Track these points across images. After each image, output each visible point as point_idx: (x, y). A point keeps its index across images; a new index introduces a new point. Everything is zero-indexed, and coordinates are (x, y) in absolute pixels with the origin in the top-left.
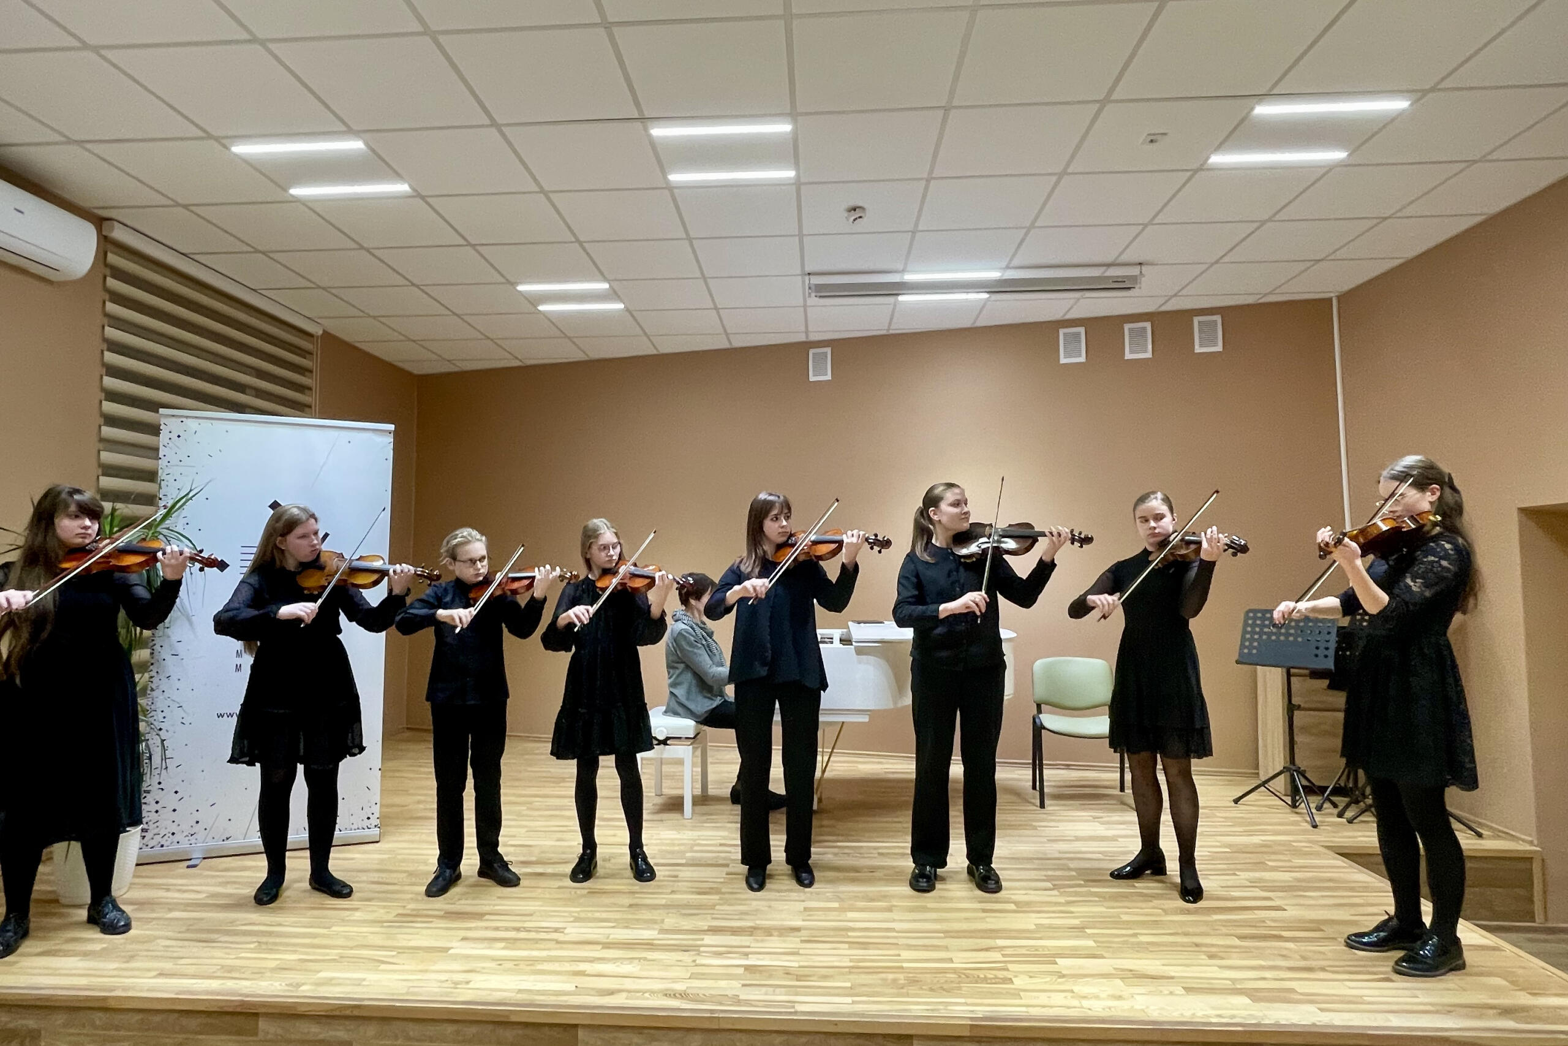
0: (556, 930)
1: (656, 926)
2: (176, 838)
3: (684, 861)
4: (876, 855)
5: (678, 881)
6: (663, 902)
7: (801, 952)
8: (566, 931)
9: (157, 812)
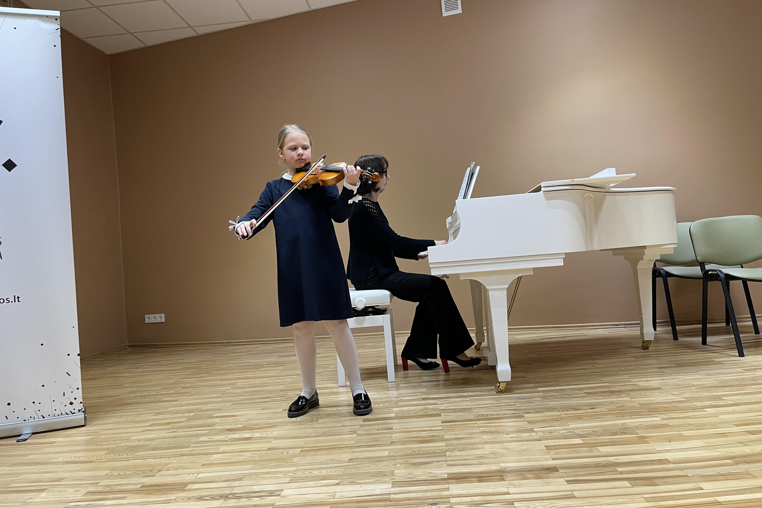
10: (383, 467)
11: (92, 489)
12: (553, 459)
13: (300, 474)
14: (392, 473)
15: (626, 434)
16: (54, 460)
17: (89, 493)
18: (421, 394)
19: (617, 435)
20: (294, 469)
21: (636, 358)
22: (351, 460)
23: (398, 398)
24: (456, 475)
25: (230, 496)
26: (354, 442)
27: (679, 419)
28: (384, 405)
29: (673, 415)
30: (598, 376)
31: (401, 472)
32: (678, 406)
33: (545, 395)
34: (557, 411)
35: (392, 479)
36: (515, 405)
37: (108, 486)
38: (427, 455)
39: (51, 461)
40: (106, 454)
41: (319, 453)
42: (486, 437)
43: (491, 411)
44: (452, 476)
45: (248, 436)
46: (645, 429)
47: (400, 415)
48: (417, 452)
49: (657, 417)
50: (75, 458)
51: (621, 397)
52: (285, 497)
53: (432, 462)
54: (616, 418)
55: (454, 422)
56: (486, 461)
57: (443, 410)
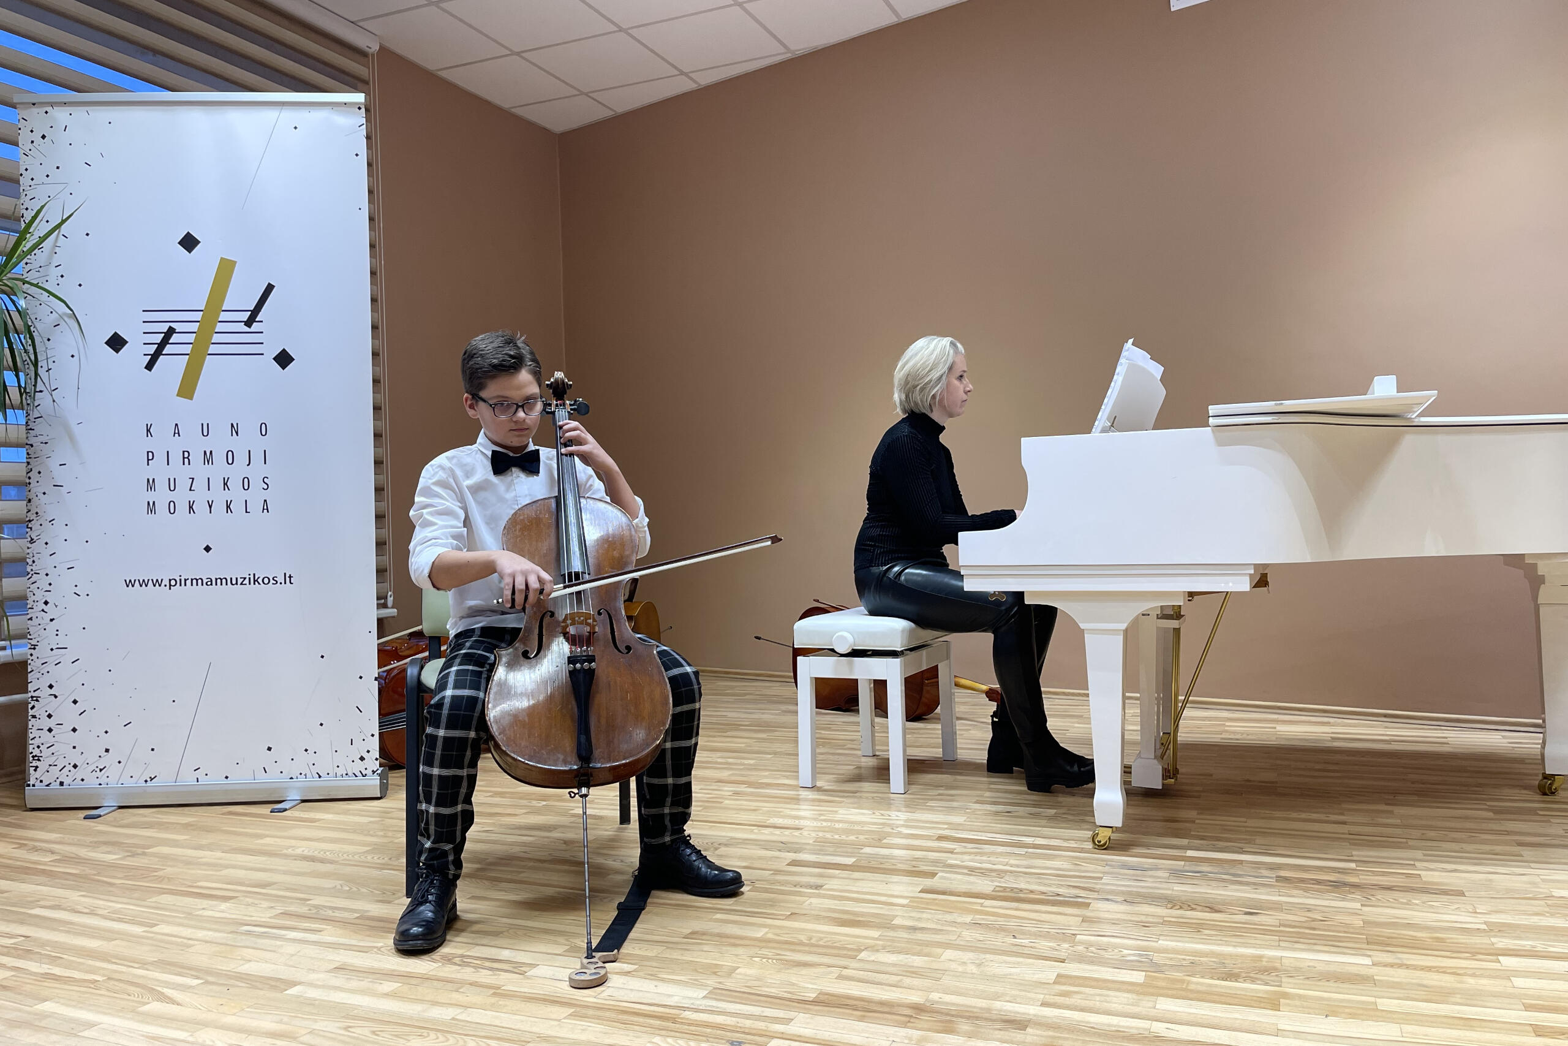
0: (518, 968)
1: (712, 982)
2: (79, 774)
3: (850, 861)
4: (1273, 881)
5: (819, 896)
6: (760, 933)
8: (532, 972)
9: (50, 730)
10: (726, 958)
11: (292, 908)
12: (1044, 1004)
15: (1253, 980)
16: (290, 851)
17: (286, 914)
18: (946, 826)
19: (1233, 979)
21: (1497, 811)
23: (897, 827)
24: (831, 998)
25: (457, 960)
27: (1415, 969)
28: (857, 838)
29: (1408, 959)
30: (1351, 844)
32: (1448, 941)
33: (1187, 868)
34: (1169, 906)
35: (720, 983)
36: (1101, 878)
37: (316, 907)
38: (824, 950)
39: (285, 851)
40: (364, 852)
42: (968, 935)
43: (1040, 884)
44: (822, 998)
46: (1308, 978)
47: (863, 863)
48: (813, 941)
49: (1370, 956)
50: (319, 853)
51: (1343, 900)
52: (528, 978)
54: (1277, 944)
55: (944, 893)
56: (916, 982)
57: (951, 866)
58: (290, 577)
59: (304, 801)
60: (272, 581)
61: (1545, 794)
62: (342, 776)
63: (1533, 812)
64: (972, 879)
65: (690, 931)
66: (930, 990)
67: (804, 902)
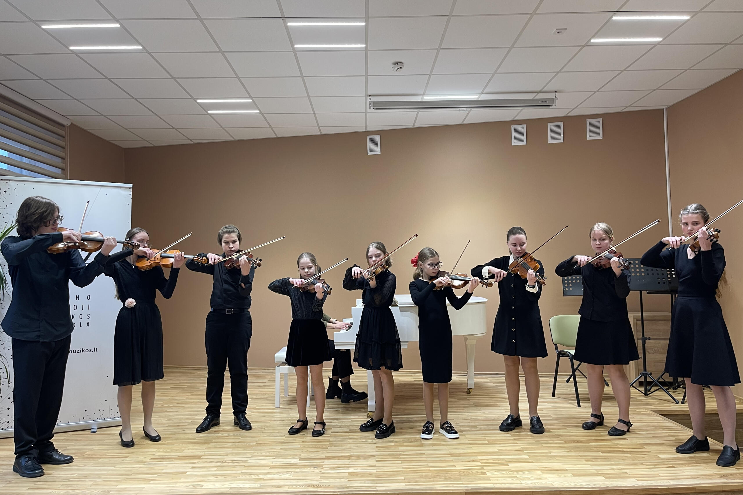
0: (243, 461)
1: (297, 457)
7: (377, 465)
10: (296, 452)
12: (376, 452)
13: (256, 454)
14: (300, 455)
15: (416, 442)
20: (253, 452)
22: (281, 449)
26: (284, 440)
31: (303, 455)
41: (265, 445)
42: (350, 441)
44: (327, 457)
45: (226, 435)
48: (314, 446)
53: (320, 451)
55: (337, 433)
56: (345, 451)
57: (334, 426)
58: (96, 349)
59: (98, 428)
60: (89, 351)
61: (468, 394)
62: (113, 418)
63: (466, 398)
64: (342, 428)
65: (280, 448)
66: (350, 453)
67: (303, 439)
